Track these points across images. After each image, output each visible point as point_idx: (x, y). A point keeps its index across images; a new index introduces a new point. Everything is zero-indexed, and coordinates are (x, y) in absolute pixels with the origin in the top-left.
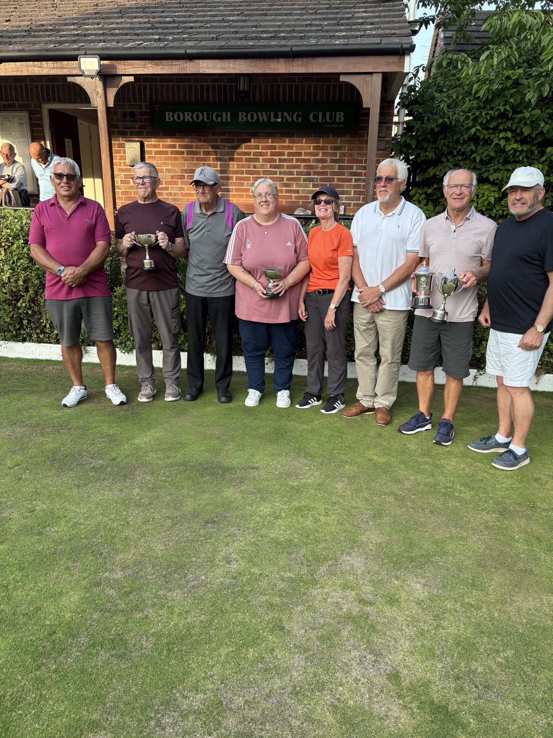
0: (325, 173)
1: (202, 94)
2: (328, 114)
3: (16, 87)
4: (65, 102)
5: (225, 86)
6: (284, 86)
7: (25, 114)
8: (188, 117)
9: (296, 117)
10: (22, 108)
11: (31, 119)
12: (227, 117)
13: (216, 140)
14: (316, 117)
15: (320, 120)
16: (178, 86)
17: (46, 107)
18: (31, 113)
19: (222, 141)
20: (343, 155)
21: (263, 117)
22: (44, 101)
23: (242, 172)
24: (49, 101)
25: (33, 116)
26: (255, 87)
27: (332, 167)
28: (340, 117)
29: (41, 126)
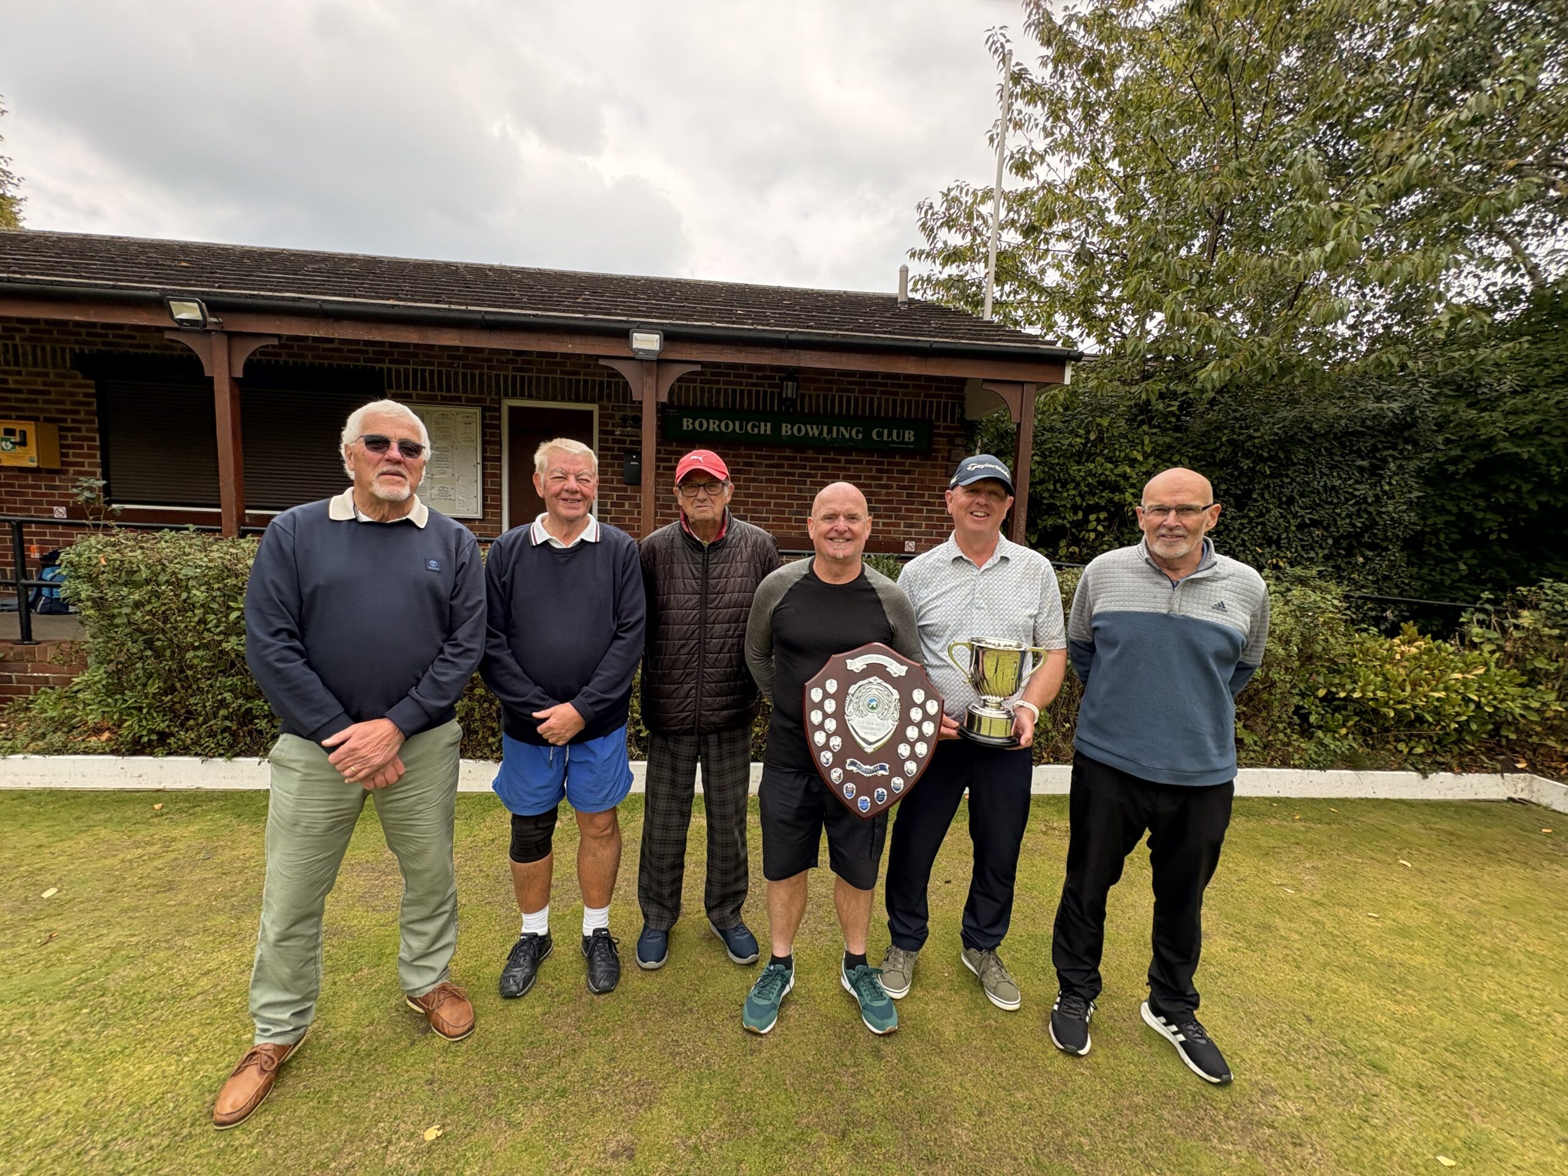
0: (891, 502)
1: (734, 400)
2: (895, 432)
3: (465, 375)
4: (538, 398)
5: (765, 393)
6: (841, 397)
7: (478, 411)
8: (713, 426)
9: (853, 434)
10: (471, 402)
11: (484, 418)
12: (766, 428)
13: (750, 456)
14: (880, 434)
15: (885, 438)
16: (702, 389)
17: (508, 403)
18: (485, 410)
19: (757, 457)
20: (912, 480)
21: (814, 431)
22: (506, 395)
23: (783, 497)
24: (514, 395)
25: (487, 414)
26: (803, 396)
27: (900, 495)
28: (909, 435)
29: (499, 427)
